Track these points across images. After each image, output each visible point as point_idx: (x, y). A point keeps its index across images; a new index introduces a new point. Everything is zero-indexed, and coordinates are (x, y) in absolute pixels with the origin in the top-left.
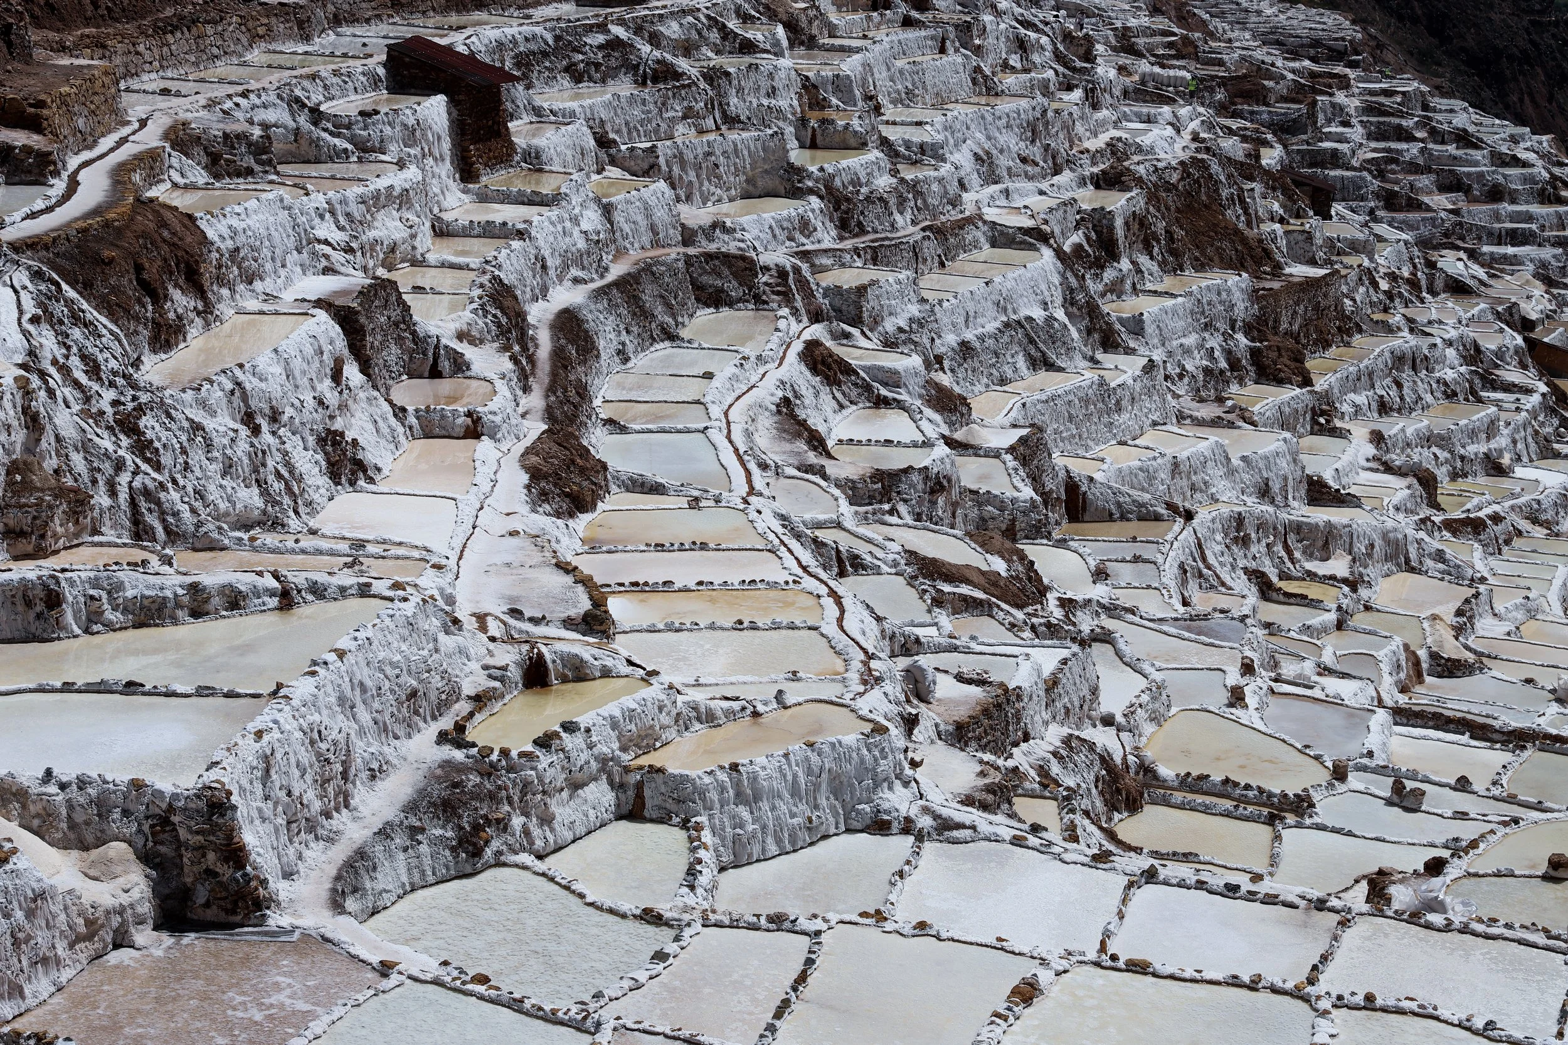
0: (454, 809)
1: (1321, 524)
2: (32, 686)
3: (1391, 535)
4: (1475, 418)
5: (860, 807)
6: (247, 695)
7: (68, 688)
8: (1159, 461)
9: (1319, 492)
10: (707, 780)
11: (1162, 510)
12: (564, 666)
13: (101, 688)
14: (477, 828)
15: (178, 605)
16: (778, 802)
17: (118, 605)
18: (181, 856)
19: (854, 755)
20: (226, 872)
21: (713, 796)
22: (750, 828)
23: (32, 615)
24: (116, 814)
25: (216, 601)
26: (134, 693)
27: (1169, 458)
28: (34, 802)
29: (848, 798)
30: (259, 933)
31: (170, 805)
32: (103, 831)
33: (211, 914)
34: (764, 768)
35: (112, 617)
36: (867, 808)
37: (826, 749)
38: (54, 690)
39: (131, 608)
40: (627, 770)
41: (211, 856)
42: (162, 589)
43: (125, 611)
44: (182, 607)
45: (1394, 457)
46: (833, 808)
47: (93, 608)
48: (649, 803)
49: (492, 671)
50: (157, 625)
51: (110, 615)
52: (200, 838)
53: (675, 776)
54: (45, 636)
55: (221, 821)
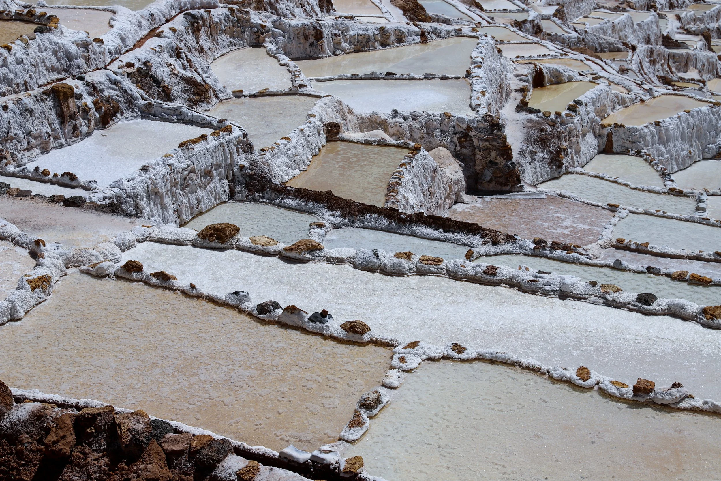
0: (546, 143)
1: (684, 54)
2: (336, 76)
3: (711, 60)
4: (712, 10)
5: (710, 146)
6: (452, 78)
7: (354, 77)
8: (608, 24)
9: (668, 42)
10: (646, 130)
11: (620, 46)
12: (551, 75)
13: (372, 77)
14: (558, 153)
15: (375, 40)
16: (676, 142)
17: (347, 40)
18: (474, 155)
19: (707, 117)
20: (502, 162)
21: (649, 138)
22: (666, 156)
23: (308, 45)
24: (437, 133)
25: (392, 37)
26: (391, 79)
27: (611, 23)
28: (392, 127)
29: (703, 141)
30: (522, 195)
31: (468, 126)
32: (430, 142)
33: (492, 186)
34: (670, 124)
35: (344, 46)
36: (713, 146)
37: (695, 114)
38: (347, 79)
39: (353, 41)
40: (603, 126)
41: (493, 153)
42: (367, 30)
43: (350, 43)
44: (377, 41)
45: (691, 26)
46: (698, 146)
47: (336, 41)
48: (615, 144)
49: (522, 77)
50: (366, 51)
51: (345, 45)
52: (487, 144)
53: (630, 129)
54: (316, 56)
55: (499, 133)
